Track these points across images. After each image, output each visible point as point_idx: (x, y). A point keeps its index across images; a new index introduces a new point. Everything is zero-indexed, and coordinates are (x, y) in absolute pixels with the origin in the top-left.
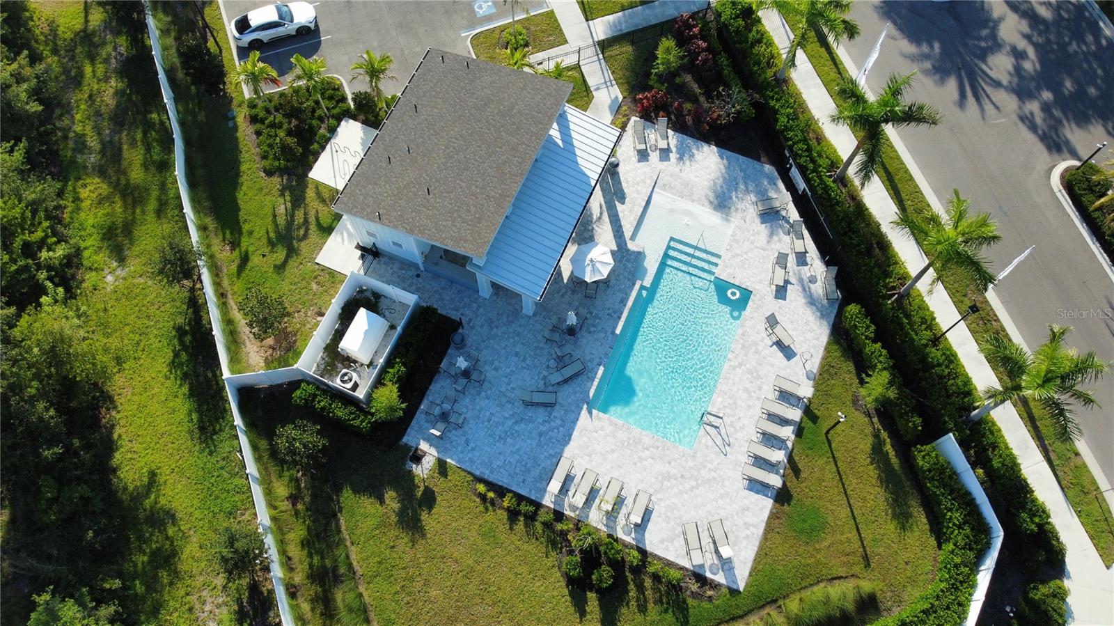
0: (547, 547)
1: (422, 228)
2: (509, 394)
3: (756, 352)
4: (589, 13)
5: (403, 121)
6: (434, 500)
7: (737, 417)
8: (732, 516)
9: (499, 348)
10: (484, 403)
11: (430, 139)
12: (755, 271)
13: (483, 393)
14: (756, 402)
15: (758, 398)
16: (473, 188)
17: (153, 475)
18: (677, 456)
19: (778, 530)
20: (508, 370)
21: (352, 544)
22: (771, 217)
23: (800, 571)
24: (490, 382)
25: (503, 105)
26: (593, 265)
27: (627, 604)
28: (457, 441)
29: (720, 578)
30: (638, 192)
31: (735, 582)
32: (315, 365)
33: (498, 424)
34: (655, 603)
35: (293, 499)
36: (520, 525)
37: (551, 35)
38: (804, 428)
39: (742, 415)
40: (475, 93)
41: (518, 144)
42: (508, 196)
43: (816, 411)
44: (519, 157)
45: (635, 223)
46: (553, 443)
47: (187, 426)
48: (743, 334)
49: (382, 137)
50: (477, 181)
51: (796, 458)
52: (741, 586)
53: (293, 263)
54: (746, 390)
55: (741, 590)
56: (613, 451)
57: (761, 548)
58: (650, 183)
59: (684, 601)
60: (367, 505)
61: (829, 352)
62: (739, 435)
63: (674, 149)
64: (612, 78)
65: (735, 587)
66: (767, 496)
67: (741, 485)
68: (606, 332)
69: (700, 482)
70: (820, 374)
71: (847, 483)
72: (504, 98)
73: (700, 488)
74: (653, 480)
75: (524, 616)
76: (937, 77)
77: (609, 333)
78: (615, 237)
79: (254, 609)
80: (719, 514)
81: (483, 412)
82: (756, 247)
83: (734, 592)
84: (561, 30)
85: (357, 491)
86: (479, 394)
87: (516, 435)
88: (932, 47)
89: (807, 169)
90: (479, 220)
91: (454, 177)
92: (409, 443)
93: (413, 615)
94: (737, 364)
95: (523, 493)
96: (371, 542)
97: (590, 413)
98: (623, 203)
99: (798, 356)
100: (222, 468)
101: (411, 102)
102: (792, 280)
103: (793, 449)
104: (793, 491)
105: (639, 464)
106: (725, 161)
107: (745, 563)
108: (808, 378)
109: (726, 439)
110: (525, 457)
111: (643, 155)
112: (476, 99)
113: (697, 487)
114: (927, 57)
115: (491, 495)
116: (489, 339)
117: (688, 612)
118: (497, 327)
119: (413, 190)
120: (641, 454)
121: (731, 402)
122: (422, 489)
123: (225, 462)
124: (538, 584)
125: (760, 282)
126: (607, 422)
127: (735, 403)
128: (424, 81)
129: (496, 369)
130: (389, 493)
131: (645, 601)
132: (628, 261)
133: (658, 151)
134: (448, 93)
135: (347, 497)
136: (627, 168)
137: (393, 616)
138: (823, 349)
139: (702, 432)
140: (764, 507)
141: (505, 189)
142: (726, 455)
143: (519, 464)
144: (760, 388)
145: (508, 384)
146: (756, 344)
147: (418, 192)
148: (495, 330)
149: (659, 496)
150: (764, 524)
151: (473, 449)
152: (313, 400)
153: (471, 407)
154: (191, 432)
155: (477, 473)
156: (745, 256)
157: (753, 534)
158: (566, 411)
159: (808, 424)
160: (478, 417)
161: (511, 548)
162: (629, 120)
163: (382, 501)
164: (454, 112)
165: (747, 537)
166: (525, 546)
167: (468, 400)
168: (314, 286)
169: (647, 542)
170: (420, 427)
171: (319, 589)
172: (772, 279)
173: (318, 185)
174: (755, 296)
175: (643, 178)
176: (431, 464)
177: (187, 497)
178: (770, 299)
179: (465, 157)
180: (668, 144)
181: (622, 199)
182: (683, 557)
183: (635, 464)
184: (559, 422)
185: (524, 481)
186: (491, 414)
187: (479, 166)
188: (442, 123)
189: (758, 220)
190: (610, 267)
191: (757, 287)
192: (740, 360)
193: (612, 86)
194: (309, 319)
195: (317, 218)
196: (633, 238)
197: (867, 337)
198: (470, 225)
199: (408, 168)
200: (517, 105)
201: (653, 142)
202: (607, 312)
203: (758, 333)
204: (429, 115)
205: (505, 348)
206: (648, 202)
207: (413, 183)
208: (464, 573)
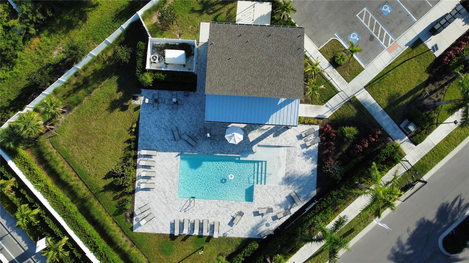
0: (123, 157)
1: (211, 63)
2: (174, 122)
3: (227, 211)
4: (369, 87)
5: (261, 33)
6: (125, 110)
7: (197, 211)
8: (159, 220)
9: (191, 110)
10: (167, 113)
11: (255, 48)
12: (262, 200)
13: (171, 112)
14: (206, 217)
15: (208, 217)
16: (237, 77)
17: (97, 5)
18: (173, 193)
19: (160, 238)
20: (183, 118)
21: (100, 87)
22: (290, 200)
23: (148, 250)
24: (176, 112)
25: (283, 72)
26: (232, 136)
27: (114, 193)
28: (149, 109)
29: (135, 223)
30: (281, 141)
31: (136, 228)
32: (159, 43)
33: (161, 122)
34: (118, 202)
35: (110, 59)
36: (127, 145)
37: (350, 74)
38: (202, 238)
39: (199, 213)
40: (285, 58)
41: (264, 87)
42: (237, 93)
43: (211, 240)
44: (258, 90)
45: (266, 144)
46: (161, 146)
47: (119, 7)
48: (232, 204)
49: (251, 27)
50: (240, 77)
51: (189, 238)
52: (135, 231)
53: (196, 14)
54: (210, 211)
55: (134, 231)
56: (167, 169)
57: (151, 234)
58: (288, 144)
59: (122, 212)
60: (115, 87)
61: (238, 239)
62: (190, 214)
63: (308, 149)
64: (336, 110)
65: (134, 229)
66: (171, 231)
67: (171, 220)
68: (213, 150)
69: (167, 205)
70: (227, 238)
71: (187, 259)
72: (286, 71)
73: (165, 206)
74: (161, 187)
75: (97, 158)
76: (392, 256)
77: (214, 151)
78: (257, 138)
79: (67, 64)
80: (158, 215)
81: (163, 114)
82: (274, 198)
83: (132, 229)
84: (354, 77)
85: (118, 81)
86: (170, 110)
87: (159, 130)
88: (409, 250)
89: (314, 210)
90: (222, 86)
91: (240, 66)
92: (142, 92)
93: (84, 120)
94: (219, 205)
95: (139, 141)
96: (103, 94)
97: (178, 155)
98: (274, 136)
99: (232, 228)
100: (109, 28)
101: (272, 32)
102: (264, 217)
103: (192, 236)
104: (176, 240)
105: (165, 180)
106: (311, 173)
107: (143, 230)
108: (223, 234)
109: (187, 210)
110: (152, 137)
111: (300, 137)
112: (282, 60)
113: (165, 204)
114: (402, 248)
115: (133, 130)
116: (193, 105)
117: (119, 215)
118: (199, 106)
119: (229, 52)
120: (169, 179)
121: (203, 207)
122: (127, 104)
123: (112, 28)
124: (109, 159)
125: (258, 204)
126: (177, 163)
127: (203, 209)
128: (285, 33)
129: (182, 113)
130: (122, 93)
131: (117, 199)
132: (248, 148)
133: (304, 143)
134: (282, 46)
135: (115, 78)
136: (291, 132)
137: (81, 113)
138: (238, 237)
139: (186, 199)
140: (166, 231)
141: (240, 90)
142: (180, 211)
143: (149, 136)
144: (212, 217)
145: (178, 120)
146: (230, 209)
147: (228, 55)
148: (198, 106)
149: (156, 191)
150: (160, 233)
151: (148, 117)
152: (139, 51)
153: (164, 109)
154: (117, 10)
155: (140, 122)
156: (268, 194)
157: (155, 230)
158: (176, 146)
159: (204, 239)
160: (161, 113)
161: (118, 145)
162: (317, 125)
163: (118, 92)
164: (273, 53)
165: (153, 228)
166: (121, 150)
167: (166, 107)
168: (190, 27)
169: (138, 192)
170: (149, 94)
171: (82, 83)
172: (262, 208)
173: (235, 7)
174: (251, 203)
175: (289, 141)
176: (137, 103)
177: (94, 20)
178: (252, 210)
179: (251, 67)
180: (310, 146)
181: (276, 135)
182: (137, 207)
183: (165, 179)
184: (170, 144)
185: (143, 140)
186: (164, 118)
187: (248, 75)
188: (265, 50)
189: (287, 195)
190: (234, 143)
191: (255, 203)
192: (221, 205)
193: (332, 111)
194: (176, 32)
195: (220, 14)
196: (259, 146)
197: (244, 254)
198: (219, 82)
199: (238, 45)
200: (285, 79)
201: (309, 139)
202: (222, 147)
203: (235, 209)
204: (268, 43)
205: (192, 113)
206: (279, 147)
207: (232, 50)
208: (104, 131)
